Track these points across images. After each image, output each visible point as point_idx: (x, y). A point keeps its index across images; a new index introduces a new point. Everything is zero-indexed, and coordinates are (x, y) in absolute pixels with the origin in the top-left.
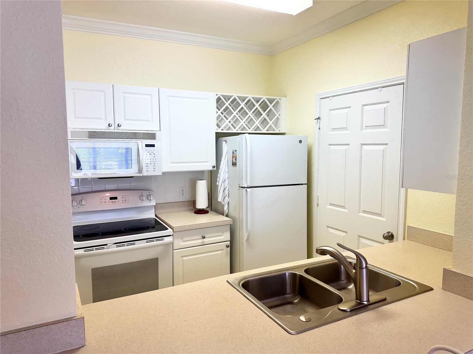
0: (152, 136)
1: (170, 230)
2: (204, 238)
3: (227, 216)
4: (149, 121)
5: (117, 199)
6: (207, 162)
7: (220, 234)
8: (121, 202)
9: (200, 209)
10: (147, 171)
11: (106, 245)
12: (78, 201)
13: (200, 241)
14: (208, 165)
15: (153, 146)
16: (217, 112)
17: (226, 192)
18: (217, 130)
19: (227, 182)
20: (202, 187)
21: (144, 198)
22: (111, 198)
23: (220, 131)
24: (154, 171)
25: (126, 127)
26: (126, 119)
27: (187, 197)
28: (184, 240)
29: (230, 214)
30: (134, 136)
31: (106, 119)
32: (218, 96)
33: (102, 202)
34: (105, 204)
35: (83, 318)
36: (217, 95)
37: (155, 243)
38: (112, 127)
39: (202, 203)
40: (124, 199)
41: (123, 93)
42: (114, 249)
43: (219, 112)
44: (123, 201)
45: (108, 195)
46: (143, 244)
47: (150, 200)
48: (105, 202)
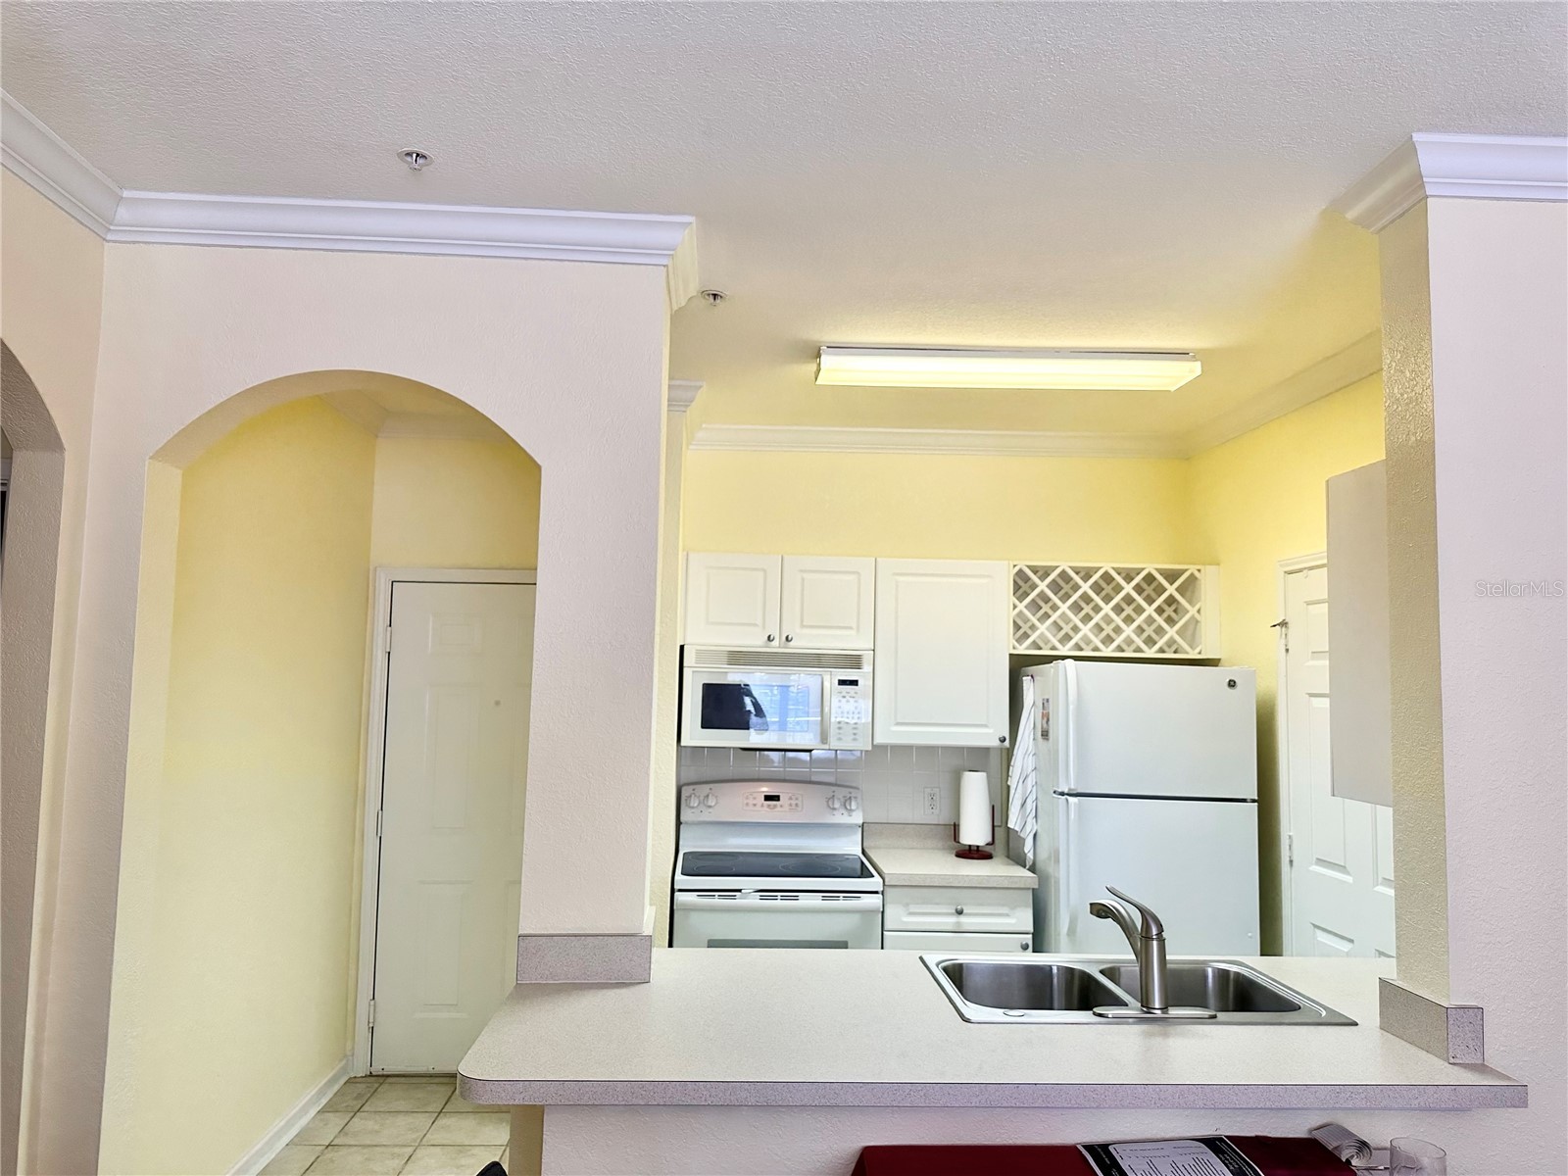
0: (855, 662)
1: (877, 878)
2: (960, 913)
3: (1033, 869)
4: (851, 628)
5: (779, 800)
6: (986, 726)
7: (1005, 910)
8: (786, 808)
9: (970, 846)
10: (840, 739)
11: (740, 891)
12: (702, 798)
13: (951, 921)
14: (990, 731)
15: (854, 683)
16: (1015, 607)
17: (1030, 805)
18: (1014, 648)
19: (1030, 781)
20: (975, 789)
21: (837, 805)
22: (768, 798)
23: (1022, 650)
24: (855, 739)
25: (803, 643)
26: (803, 626)
27: (942, 816)
28: (911, 910)
29: (1039, 865)
30: (816, 661)
31: (764, 627)
32: (1017, 569)
33: (747, 804)
34: (755, 808)
36: (1015, 566)
37: (842, 903)
38: (775, 643)
39: (974, 832)
40: (793, 802)
41: (801, 571)
42: (755, 900)
43: (1021, 606)
44: (791, 805)
45: (766, 789)
46: (815, 901)
47: (851, 810)
48: (755, 805)
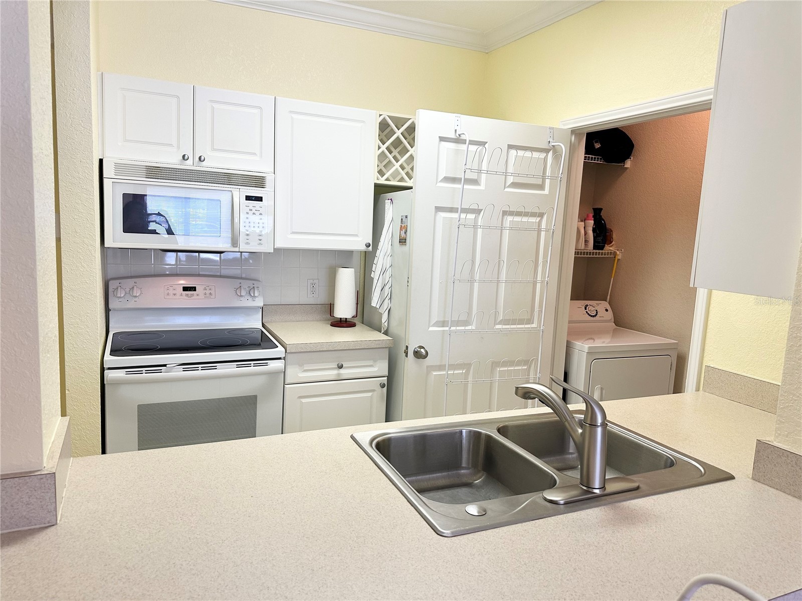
0: (259, 182)
1: (280, 348)
2: (341, 367)
3: (386, 333)
4: (255, 154)
5: (195, 290)
6: (356, 235)
7: (371, 363)
8: (202, 296)
9: (341, 318)
10: (247, 243)
11: (165, 365)
12: (128, 290)
13: (333, 373)
14: (359, 241)
15: (260, 199)
16: (379, 148)
17: (387, 290)
18: (378, 179)
19: (388, 274)
20: (346, 280)
21: (243, 293)
22: (185, 289)
23: (382, 181)
24: (260, 244)
25: (215, 163)
26: (214, 149)
27: (321, 298)
28: (305, 369)
29: (391, 330)
30: (227, 179)
31: (179, 147)
32: (382, 117)
33: (168, 294)
34: (175, 297)
35: (53, 474)
36: (380, 115)
37: (252, 369)
38: (190, 162)
39: (345, 308)
40: (208, 292)
41: (212, 101)
42: (179, 373)
43: (384, 148)
44: (205, 294)
45: (183, 282)
46: (232, 369)
47: (255, 296)
48: (175, 294)
